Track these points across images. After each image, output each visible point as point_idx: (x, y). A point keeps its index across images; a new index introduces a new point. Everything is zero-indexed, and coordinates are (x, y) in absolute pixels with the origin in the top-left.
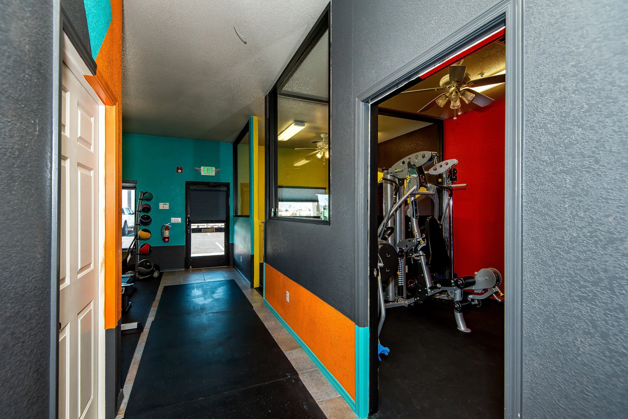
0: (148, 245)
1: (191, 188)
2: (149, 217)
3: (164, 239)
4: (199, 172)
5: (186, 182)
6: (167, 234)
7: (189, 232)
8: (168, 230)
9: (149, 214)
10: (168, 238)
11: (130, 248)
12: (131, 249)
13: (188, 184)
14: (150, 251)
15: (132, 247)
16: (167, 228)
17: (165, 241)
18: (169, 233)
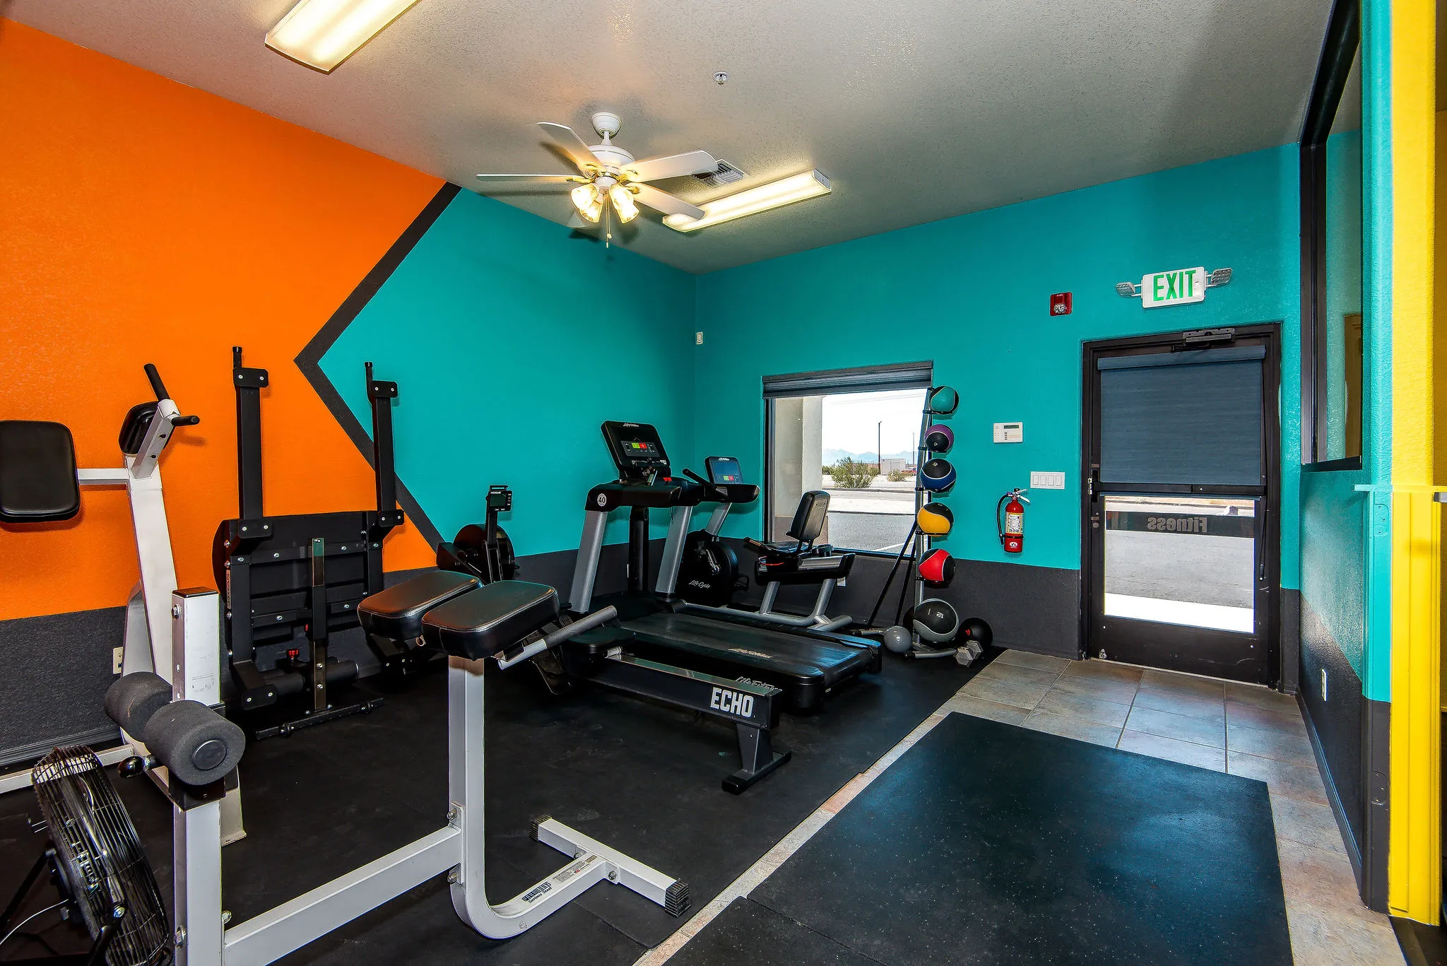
0: (943, 552)
1: (1103, 363)
2: (945, 466)
3: (1006, 538)
4: (1132, 296)
5: (1085, 344)
6: (1014, 523)
7: (1095, 525)
8: (1020, 510)
9: (949, 457)
10: (1019, 538)
11: (902, 557)
12: (906, 558)
13: (1094, 351)
14: (949, 574)
15: (908, 552)
16: (1015, 506)
17: (1007, 549)
18: (1024, 522)
